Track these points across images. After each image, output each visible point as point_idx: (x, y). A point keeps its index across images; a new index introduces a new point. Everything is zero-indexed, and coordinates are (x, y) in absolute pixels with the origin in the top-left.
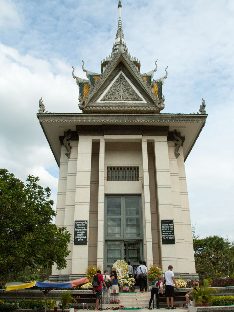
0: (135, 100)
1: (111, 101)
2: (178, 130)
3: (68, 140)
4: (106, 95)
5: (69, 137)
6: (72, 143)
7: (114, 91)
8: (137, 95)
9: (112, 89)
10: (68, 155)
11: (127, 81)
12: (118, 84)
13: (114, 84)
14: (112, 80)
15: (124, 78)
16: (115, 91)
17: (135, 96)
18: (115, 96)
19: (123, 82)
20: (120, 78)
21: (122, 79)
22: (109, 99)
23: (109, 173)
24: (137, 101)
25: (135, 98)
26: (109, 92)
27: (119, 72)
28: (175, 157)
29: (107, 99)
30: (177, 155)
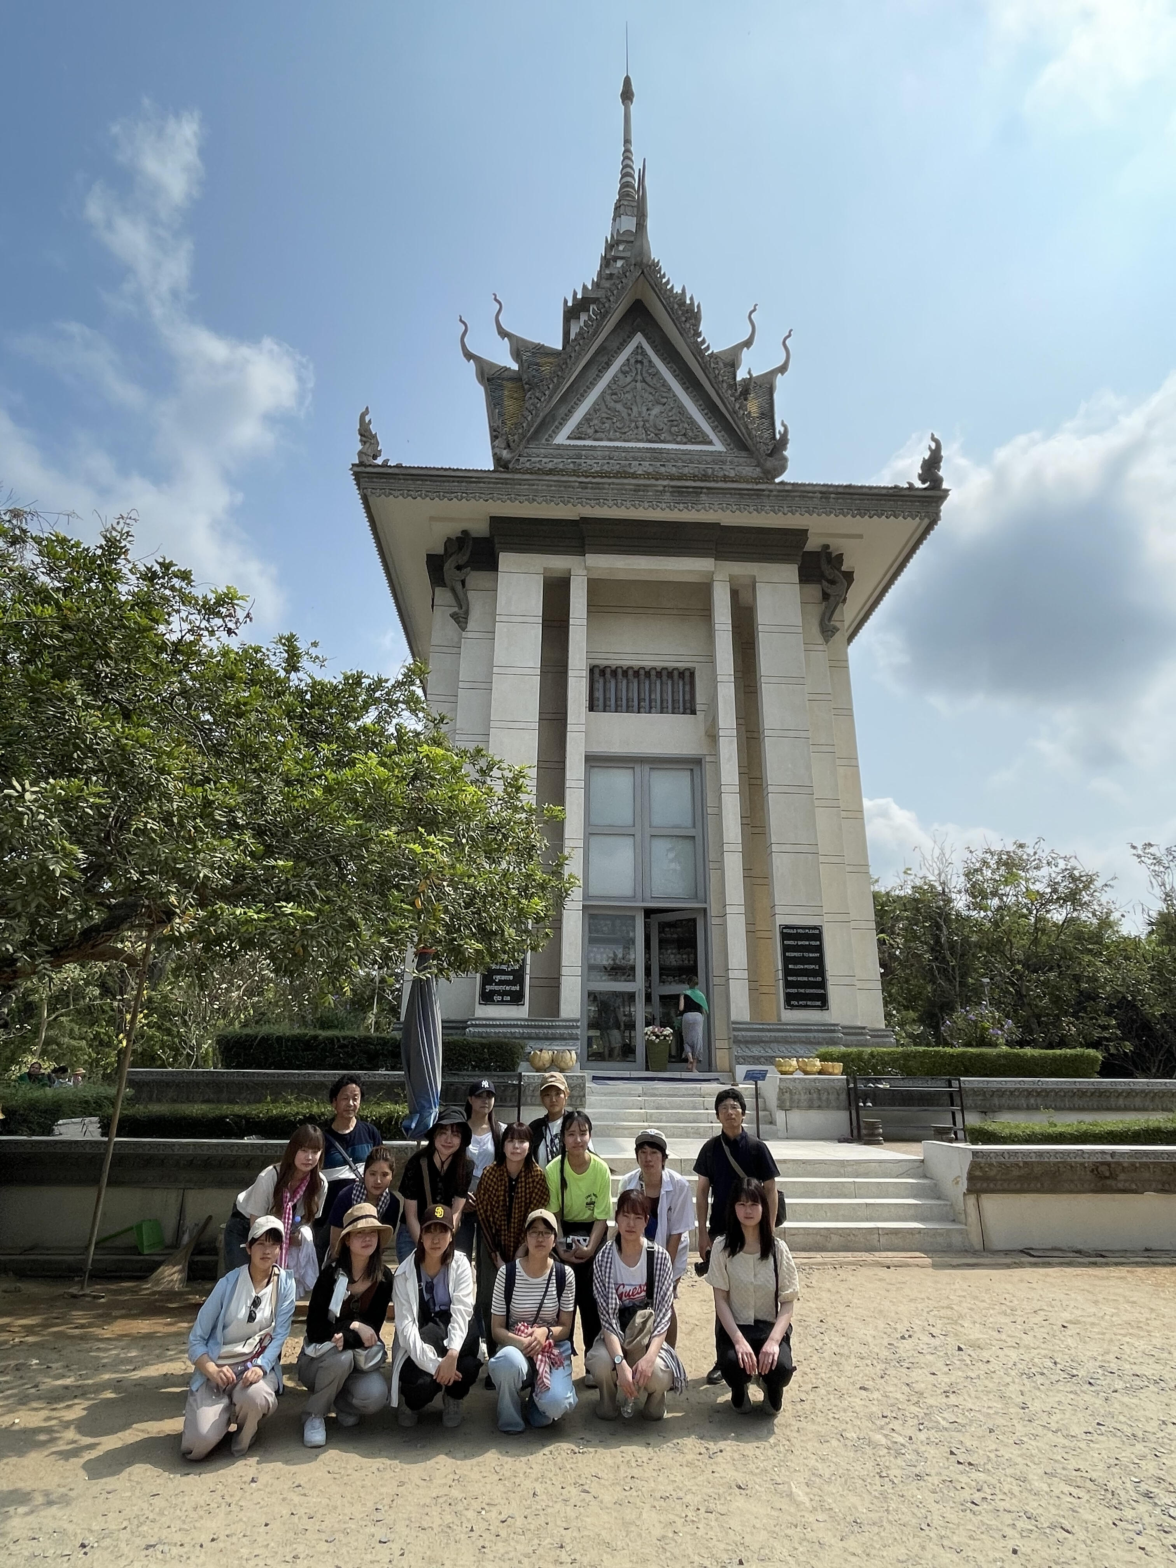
0: (685, 440)
1: (601, 440)
2: (837, 545)
3: (459, 568)
4: (587, 419)
5: (466, 558)
6: (476, 579)
7: (612, 405)
8: (692, 422)
9: (608, 398)
10: (461, 619)
11: (658, 372)
12: (629, 379)
13: (615, 380)
14: (608, 365)
15: (650, 361)
16: (619, 406)
17: (686, 425)
18: (618, 424)
19: (645, 375)
20: (632, 361)
21: (641, 362)
22: (596, 432)
23: (596, 685)
24: (693, 443)
25: (684, 435)
26: (595, 409)
27: (631, 336)
28: (820, 639)
29: (590, 431)
30: (827, 631)
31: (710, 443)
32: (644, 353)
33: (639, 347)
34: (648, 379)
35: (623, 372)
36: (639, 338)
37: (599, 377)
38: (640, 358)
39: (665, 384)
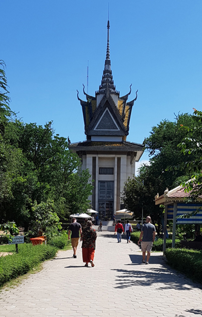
0: (114, 129)
1: (101, 129)
4: (99, 125)
9: (102, 121)
11: (110, 115)
13: (103, 118)
14: (102, 115)
16: (103, 123)
17: (114, 126)
18: (103, 126)
23: (100, 170)
26: (100, 123)
27: (106, 108)
28: (130, 164)
29: (99, 128)
30: (131, 163)
31: (118, 129)
32: (108, 112)
33: (107, 111)
34: (108, 117)
35: (104, 116)
36: (107, 109)
37: (101, 117)
38: (107, 113)
39: (111, 118)
